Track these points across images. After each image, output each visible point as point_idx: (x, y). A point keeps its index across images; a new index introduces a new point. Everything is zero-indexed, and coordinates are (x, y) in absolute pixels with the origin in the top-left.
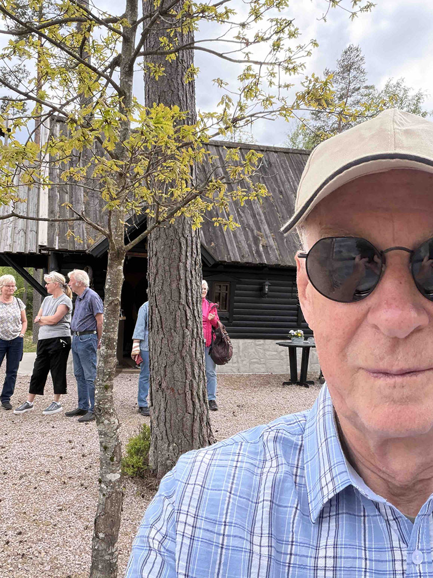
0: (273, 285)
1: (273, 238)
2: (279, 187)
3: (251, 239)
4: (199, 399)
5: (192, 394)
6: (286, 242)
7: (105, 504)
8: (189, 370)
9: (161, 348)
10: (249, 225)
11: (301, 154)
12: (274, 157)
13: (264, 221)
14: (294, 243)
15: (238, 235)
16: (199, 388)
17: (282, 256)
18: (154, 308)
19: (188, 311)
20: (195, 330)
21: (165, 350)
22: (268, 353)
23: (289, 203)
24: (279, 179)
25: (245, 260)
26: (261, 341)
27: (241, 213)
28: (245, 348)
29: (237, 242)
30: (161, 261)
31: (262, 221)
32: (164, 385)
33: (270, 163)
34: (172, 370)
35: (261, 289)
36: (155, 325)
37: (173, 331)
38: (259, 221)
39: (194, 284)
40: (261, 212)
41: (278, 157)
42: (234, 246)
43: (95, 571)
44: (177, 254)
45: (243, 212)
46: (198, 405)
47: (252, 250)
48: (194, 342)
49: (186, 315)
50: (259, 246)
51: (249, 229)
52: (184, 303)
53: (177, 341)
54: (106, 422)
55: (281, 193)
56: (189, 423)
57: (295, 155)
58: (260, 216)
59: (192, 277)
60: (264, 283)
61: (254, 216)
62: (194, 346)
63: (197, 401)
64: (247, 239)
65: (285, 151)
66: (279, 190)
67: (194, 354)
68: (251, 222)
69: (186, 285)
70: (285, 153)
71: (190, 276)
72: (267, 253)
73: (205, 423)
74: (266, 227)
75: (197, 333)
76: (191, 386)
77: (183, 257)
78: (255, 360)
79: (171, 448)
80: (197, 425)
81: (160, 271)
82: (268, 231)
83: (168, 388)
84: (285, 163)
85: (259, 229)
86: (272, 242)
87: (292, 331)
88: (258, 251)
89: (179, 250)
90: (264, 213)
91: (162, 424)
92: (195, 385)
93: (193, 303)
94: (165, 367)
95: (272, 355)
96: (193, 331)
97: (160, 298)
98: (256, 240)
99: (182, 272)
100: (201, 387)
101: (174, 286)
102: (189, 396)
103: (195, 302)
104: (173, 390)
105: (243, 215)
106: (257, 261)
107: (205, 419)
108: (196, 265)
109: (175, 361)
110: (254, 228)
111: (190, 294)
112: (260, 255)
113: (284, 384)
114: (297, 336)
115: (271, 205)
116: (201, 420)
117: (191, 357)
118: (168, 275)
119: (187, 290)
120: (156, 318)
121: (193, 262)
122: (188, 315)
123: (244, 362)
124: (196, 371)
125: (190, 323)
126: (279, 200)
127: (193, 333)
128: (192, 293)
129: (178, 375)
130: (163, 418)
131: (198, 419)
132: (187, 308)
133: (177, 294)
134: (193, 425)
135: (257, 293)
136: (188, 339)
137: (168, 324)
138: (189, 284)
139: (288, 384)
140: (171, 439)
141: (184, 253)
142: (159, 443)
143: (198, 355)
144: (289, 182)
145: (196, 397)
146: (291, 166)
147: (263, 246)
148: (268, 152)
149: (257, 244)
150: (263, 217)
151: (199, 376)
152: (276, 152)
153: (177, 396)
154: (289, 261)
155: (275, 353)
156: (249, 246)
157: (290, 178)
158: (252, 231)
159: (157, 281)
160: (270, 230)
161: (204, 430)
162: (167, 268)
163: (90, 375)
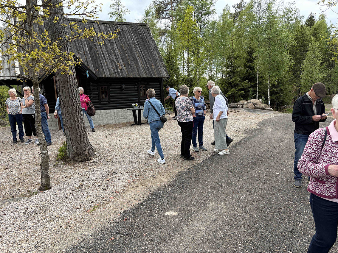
0: (126, 85)
1: (124, 66)
2: (127, 42)
3: (115, 66)
4: (82, 130)
5: (79, 129)
6: (130, 67)
7: (43, 160)
8: (77, 120)
9: (65, 114)
10: (114, 60)
11: (137, 25)
12: (125, 27)
13: (120, 58)
14: (134, 67)
15: (109, 65)
16: (81, 126)
17: (128, 73)
18: (61, 100)
19: (73, 100)
20: (77, 106)
21: (67, 114)
22: (127, 114)
23: (131, 49)
24: (127, 38)
25: (112, 76)
26: (124, 109)
27: (110, 55)
28: (117, 113)
29: (109, 68)
30: (60, 83)
31: (119, 58)
32: (68, 126)
33: (123, 30)
34: (70, 121)
35: (121, 88)
36: (62, 106)
37: (68, 107)
38: (118, 58)
39: (74, 90)
40: (119, 54)
41: (127, 27)
42: (107, 70)
43: (42, 178)
44: (66, 80)
45: (111, 54)
46: (82, 132)
47: (115, 71)
48: (78, 111)
49: (73, 102)
50: (118, 69)
51: (113, 62)
52: (71, 97)
53: (70, 111)
54: (40, 136)
55: (128, 44)
56: (79, 139)
57: (134, 26)
58: (118, 56)
59: (73, 87)
60: (122, 85)
61: (116, 56)
62: (78, 112)
63: (81, 131)
64: (113, 67)
65: (130, 24)
66: (127, 43)
67: (78, 115)
68: (115, 59)
69: (71, 90)
70: (129, 25)
71: (72, 87)
72: (122, 72)
73: (85, 138)
74: (121, 60)
75: (78, 107)
76: (78, 126)
77: (69, 81)
78: (122, 117)
79: (74, 148)
80: (82, 139)
81: (61, 87)
82: (122, 63)
83: (70, 128)
84: (130, 30)
85: (118, 62)
86: (124, 67)
87: (133, 104)
88: (118, 72)
89: (67, 78)
90: (120, 54)
91: (69, 140)
92: (80, 125)
93: (75, 97)
94: (68, 120)
95: (129, 115)
96: (77, 107)
97: (62, 96)
98: (117, 67)
99: (69, 86)
100: (82, 126)
101: (67, 91)
102: (78, 129)
103: (76, 96)
104: (71, 128)
105: (110, 56)
106: (118, 76)
107: (85, 137)
108: (74, 83)
109: (71, 118)
110: (116, 61)
111: (73, 94)
112: (119, 73)
113: (132, 125)
114: (135, 106)
115: (123, 51)
116: (84, 137)
117: (77, 116)
118: (64, 87)
119: (72, 92)
120: (62, 103)
121: (73, 82)
122: (74, 101)
123: (118, 119)
124: (80, 121)
125: (75, 104)
126: (127, 48)
127: (76, 108)
128: (74, 93)
129: (73, 123)
130: (69, 138)
131: (82, 137)
132: (73, 99)
133: (68, 94)
134: (80, 139)
135: (120, 89)
136: (75, 110)
137: (66, 105)
138: (72, 90)
139: (134, 125)
140: (73, 145)
141: (69, 79)
142: (70, 147)
143: (80, 115)
144: (132, 39)
145: (81, 129)
146: (133, 31)
147: (120, 69)
148: (122, 25)
149: (117, 69)
150: (120, 56)
151: (81, 122)
152: (125, 25)
153: (73, 130)
154: (131, 75)
155: (130, 114)
156: (114, 70)
157: (132, 37)
158: (115, 63)
159: (60, 90)
160: (123, 62)
161: (85, 141)
162: (63, 85)
163: (45, 128)
